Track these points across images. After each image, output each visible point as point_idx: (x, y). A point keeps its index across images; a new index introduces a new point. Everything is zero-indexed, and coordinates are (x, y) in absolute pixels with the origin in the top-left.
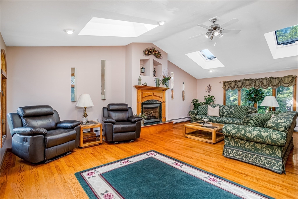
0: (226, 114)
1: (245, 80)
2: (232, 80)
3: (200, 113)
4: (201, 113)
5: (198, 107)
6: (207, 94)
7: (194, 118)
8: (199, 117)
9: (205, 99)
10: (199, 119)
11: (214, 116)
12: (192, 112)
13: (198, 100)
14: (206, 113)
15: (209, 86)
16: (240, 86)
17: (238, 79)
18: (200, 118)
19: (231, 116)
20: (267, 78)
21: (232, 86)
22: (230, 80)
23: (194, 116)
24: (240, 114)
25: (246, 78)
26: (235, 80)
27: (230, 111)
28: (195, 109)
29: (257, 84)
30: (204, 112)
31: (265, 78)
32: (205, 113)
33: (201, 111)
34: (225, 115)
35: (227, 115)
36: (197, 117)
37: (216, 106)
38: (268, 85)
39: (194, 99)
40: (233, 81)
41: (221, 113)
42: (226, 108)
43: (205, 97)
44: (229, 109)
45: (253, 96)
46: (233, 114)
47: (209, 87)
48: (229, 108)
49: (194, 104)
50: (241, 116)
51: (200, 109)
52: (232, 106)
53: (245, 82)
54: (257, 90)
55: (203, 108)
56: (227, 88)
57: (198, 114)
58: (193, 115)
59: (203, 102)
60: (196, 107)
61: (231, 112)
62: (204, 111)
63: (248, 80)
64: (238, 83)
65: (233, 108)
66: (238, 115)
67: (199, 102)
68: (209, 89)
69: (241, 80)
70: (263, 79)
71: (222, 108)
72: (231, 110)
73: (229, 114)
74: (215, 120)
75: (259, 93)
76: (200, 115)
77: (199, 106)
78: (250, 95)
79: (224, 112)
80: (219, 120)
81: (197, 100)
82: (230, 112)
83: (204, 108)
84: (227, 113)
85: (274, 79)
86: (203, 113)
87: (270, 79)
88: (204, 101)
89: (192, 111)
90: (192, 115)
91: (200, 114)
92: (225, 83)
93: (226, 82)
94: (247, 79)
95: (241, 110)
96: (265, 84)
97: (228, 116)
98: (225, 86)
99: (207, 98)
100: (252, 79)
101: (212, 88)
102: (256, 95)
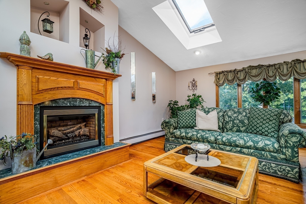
0: (231, 125)
1: (251, 67)
2: (229, 69)
3: (182, 123)
4: (184, 124)
5: (179, 114)
6: (191, 93)
7: (172, 134)
8: (181, 133)
9: (188, 100)
10: (182, 137)
11: (208, 130)
12: (167, 123)
13: (178, 102)
14: (194, 124)
15: (194, 80)
16: (242, 77)
17: (239, 68)
18: (182, 135)
19: (242, 129)
20: (289, 62)
21: (230, 78)
22: (226, 70)
23: (171, 130)
24: (264, 126)
25: (252, 65)
26: (234, 69)
27: (238, 119)
28: (173, 117)
29: (271, 74)
30: (189, 122)
31: (284, 62)
32: (190, 124)
33: (184, 120)
34: (228, 127)
35: (233, 127)
36: (177, 132)
37: (210, 110)
38: (290, 74)
39: (172, 101)
40: (231, 71)
41: (221, 124)
42: (230, 114)
43: (188, 97)
44: (235, 115)
45: (262, 93)
46: (244, 126)
47: (194, 83)
48: (235, 113)
49: (172, 109)
50: (266, 129)
51: (182, 116)
52: (241, 110)
53: (250, 71)
54: (270, 85)
55: (186, 114)
56: (221, 82)
57: (179, 126)
58: (169, 128)
59: (186, 105)
60: (174, 114)
61: (242, 122)
62: (190, 120)
63: (256, 67)
64: (239, 73)
65: (244, 114)
66: (261, 128)
67: (180, 104)
68: (194, 85)
69: (243, 68)
70: (280, 64)
71: (221, 114)
72: (239, 117)
73: (238, 126)
74: (212, 138)
75: (272, 89)
76: (183, 128)
77: (180, 112)
78: (257, 91)
79: (227, 122)
80: (222, 140)
81: (176, 103)
82: (238, 121)
83: (190, 114)
84: (233, 122)
85: (302, 64)
86: (187, 124)
87: (293, 63)
88: (188, 103)
89: (167, 120)
90: (167, 128)
91: (182, 125)
92: (218, 74)
93: (220, 73)
94: (253, 67)
95: (265, 118)
96: (285, 71)
97: (235, 129)
98: (219, 79)
99: (191, 98)
100: (262, 66)
101: (198, 84)
102: (267, 92)
